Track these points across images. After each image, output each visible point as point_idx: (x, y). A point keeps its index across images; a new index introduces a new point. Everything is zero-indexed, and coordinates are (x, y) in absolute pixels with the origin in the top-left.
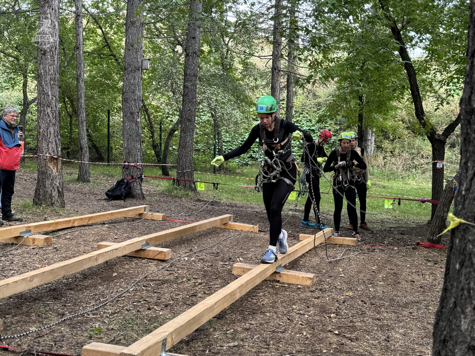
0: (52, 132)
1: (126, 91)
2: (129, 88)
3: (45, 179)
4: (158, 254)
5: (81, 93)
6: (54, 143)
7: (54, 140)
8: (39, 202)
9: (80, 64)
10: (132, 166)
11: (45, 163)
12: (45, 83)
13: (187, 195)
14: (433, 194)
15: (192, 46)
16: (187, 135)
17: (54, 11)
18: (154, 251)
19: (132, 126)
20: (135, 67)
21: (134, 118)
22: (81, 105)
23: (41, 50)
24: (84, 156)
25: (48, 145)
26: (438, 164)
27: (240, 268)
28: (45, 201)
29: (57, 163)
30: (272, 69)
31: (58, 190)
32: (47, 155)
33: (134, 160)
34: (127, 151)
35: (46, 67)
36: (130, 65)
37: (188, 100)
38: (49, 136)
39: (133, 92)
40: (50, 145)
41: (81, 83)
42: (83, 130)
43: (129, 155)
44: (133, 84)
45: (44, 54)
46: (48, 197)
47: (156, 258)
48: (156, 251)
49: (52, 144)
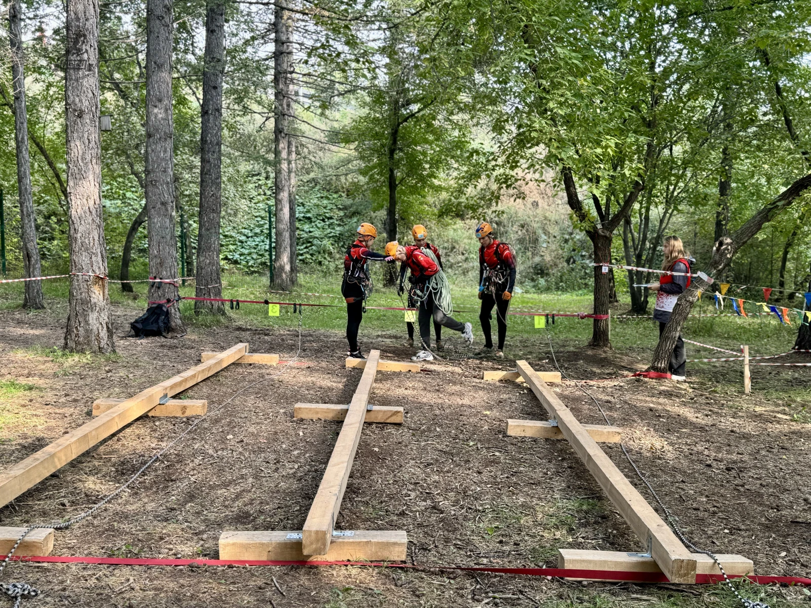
0: (96, 238)
2: (159, 165)
3: (87, 311)
6: (100, 255)
7: (99, 251)
8: (79, 348)
10: (166, 283)
11: (86, 286)
12: (83, 162)
14: (595, 308)
15: (212, 101)
17: (92, 49)
19: (165, 222)
20: (165, 133)
22: (26, 188)
23: (75, 110)
24: (34, 269)
25: (91, 258)
26: (603, 268)
28: (88, 345)
29: (104, 286)
30: (275, 132)
31: (108, 328)
32: (90, 274)
34: (159, 261)
35: (83, 136)
36: (157, 130)
37: (210, 181)
38: (92, 244)
39: (165, 171)
40: (94, 259)
41: (24, 152)
42: (31, 227)
43: (161, 266)
44: (164, 159)
45: (80, 116)
46: (93, 339)
47: (388, 421)
48: (388, 411)
49: (97, 256)
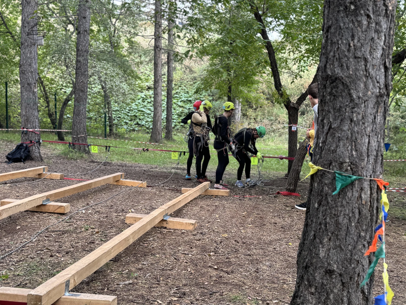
1: (23, 64)
2: (26, 61)
4: (58, 209)
10: (30, 131)
13: (82, 157)
14: (289, 153)
15: (83, 25)
16: (80, 104)
18: (54, 206)
19: (30, 95)
20: (31, 42)
21: (31, 88)
26: (293, 127)
27: (132, 217)
33: (32, 126)
34: (26, 118)
36: (26, 41)
37: (80, 73)
39: (30, 65)
43: (27, 121)
44: (29, 58)
47: (56, 212)
48: (56, 206)
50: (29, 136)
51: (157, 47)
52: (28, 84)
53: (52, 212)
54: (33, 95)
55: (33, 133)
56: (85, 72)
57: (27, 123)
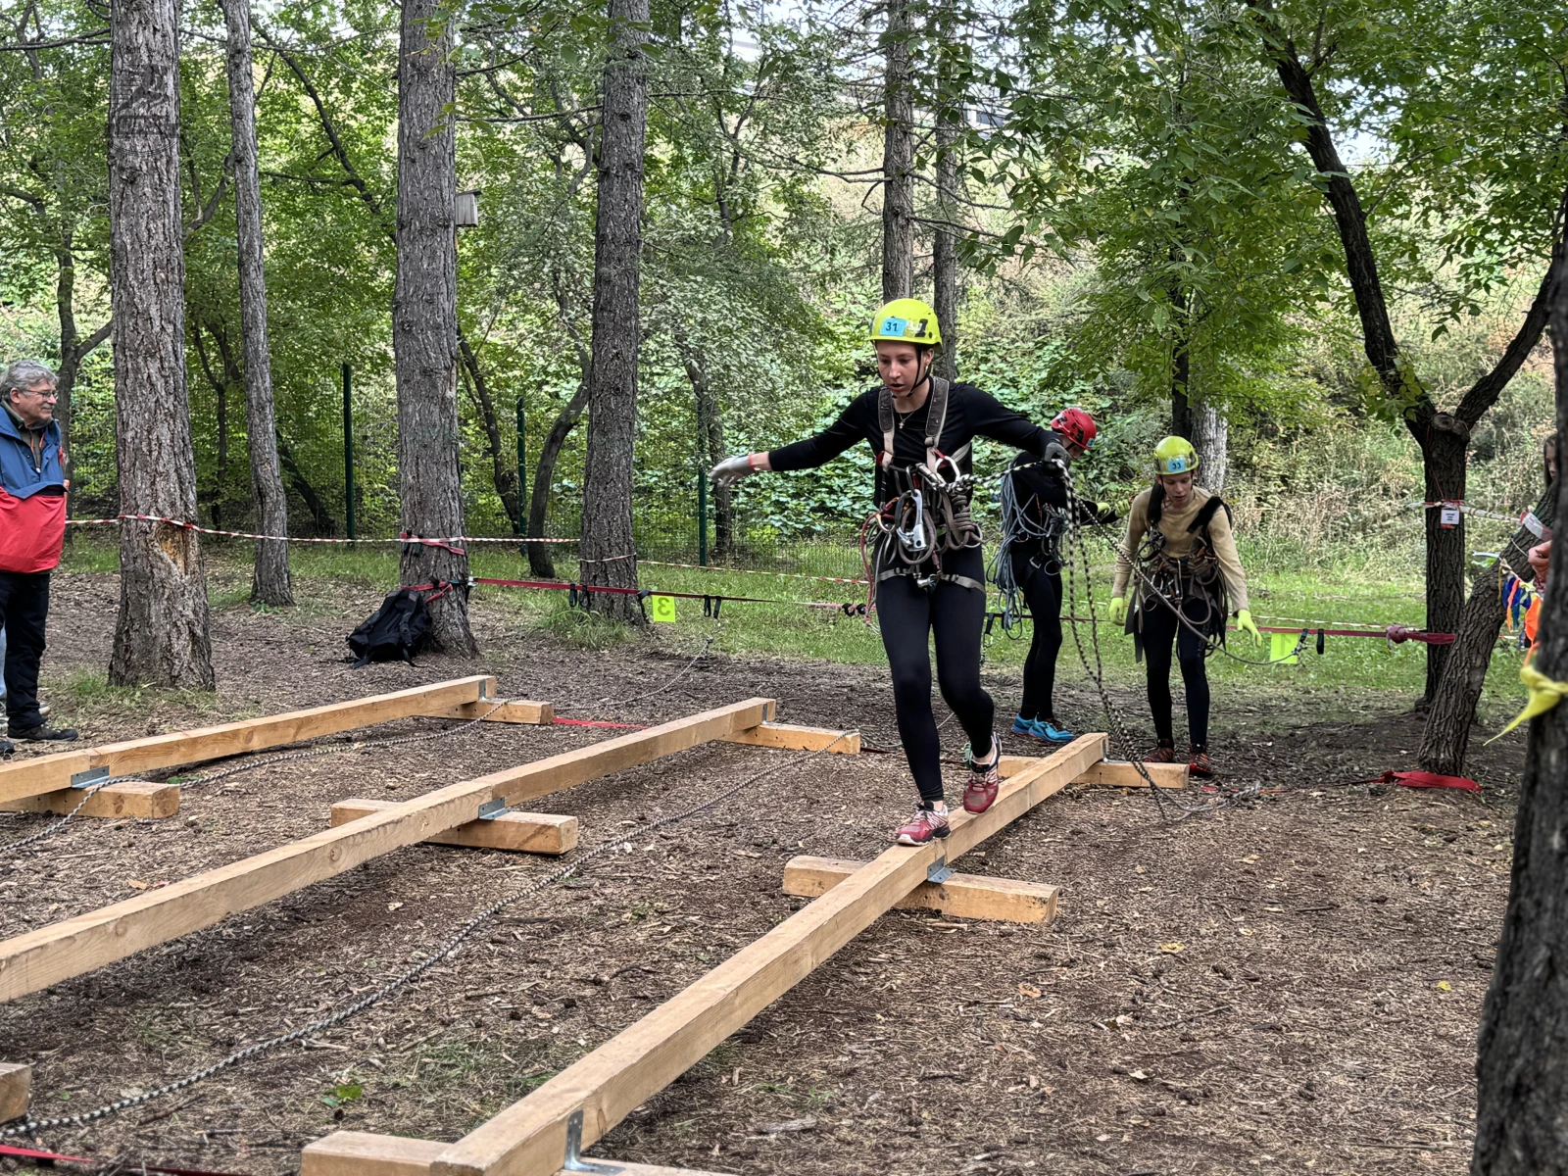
0: (166, 440)
1: (404, 298)
2: (417, 289)
3: (145, 597)
4: (533, 836)
5: (254, 310)
6: (174, 477)
7: (171, 467)
8: (130, 676)
9: (249, 213)
10: (434, 546)
11: (143, 544)
12: (136, 278)
13: (618, 637)
14: (1431, 615)
15: (619, 145)
16: (611, 441)
17: (158, 36)
18: (520, 825)
19: (431, 413)
20: (433, 217)
21: (434, 386)
22: (256, 351)
23: (122, 169)
24: (272, 520)
25: (153, 483)
26: (1444, 512)
27: (808, 871)
28: (149, 670)
29: (186, 543)
30: (885, 215)
31: (192, 634)
32: (152, 517)
33: (438, 526)
34: (417, 497)
35: (137, 223)
36: (416, 212)
37: (611, 325)
38: (155, 453)
39: (430, 302)
40: (160, 485)
41: (253, 275)
42: (266, 432)
43: (422, 510)
44: (427, 275)
45: (132, 182)
46: (158, 657)
47: (527, 848)
48: (526, 824)
49: (167, 479)
50: (427, 563)
51: (896, 215)
52: (425, 372)
53: (515, 847)
54: (442, 411)
55: (442, 553)
56: (628, 319)
57: (420, 516)
